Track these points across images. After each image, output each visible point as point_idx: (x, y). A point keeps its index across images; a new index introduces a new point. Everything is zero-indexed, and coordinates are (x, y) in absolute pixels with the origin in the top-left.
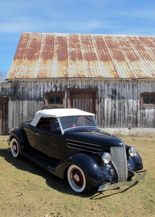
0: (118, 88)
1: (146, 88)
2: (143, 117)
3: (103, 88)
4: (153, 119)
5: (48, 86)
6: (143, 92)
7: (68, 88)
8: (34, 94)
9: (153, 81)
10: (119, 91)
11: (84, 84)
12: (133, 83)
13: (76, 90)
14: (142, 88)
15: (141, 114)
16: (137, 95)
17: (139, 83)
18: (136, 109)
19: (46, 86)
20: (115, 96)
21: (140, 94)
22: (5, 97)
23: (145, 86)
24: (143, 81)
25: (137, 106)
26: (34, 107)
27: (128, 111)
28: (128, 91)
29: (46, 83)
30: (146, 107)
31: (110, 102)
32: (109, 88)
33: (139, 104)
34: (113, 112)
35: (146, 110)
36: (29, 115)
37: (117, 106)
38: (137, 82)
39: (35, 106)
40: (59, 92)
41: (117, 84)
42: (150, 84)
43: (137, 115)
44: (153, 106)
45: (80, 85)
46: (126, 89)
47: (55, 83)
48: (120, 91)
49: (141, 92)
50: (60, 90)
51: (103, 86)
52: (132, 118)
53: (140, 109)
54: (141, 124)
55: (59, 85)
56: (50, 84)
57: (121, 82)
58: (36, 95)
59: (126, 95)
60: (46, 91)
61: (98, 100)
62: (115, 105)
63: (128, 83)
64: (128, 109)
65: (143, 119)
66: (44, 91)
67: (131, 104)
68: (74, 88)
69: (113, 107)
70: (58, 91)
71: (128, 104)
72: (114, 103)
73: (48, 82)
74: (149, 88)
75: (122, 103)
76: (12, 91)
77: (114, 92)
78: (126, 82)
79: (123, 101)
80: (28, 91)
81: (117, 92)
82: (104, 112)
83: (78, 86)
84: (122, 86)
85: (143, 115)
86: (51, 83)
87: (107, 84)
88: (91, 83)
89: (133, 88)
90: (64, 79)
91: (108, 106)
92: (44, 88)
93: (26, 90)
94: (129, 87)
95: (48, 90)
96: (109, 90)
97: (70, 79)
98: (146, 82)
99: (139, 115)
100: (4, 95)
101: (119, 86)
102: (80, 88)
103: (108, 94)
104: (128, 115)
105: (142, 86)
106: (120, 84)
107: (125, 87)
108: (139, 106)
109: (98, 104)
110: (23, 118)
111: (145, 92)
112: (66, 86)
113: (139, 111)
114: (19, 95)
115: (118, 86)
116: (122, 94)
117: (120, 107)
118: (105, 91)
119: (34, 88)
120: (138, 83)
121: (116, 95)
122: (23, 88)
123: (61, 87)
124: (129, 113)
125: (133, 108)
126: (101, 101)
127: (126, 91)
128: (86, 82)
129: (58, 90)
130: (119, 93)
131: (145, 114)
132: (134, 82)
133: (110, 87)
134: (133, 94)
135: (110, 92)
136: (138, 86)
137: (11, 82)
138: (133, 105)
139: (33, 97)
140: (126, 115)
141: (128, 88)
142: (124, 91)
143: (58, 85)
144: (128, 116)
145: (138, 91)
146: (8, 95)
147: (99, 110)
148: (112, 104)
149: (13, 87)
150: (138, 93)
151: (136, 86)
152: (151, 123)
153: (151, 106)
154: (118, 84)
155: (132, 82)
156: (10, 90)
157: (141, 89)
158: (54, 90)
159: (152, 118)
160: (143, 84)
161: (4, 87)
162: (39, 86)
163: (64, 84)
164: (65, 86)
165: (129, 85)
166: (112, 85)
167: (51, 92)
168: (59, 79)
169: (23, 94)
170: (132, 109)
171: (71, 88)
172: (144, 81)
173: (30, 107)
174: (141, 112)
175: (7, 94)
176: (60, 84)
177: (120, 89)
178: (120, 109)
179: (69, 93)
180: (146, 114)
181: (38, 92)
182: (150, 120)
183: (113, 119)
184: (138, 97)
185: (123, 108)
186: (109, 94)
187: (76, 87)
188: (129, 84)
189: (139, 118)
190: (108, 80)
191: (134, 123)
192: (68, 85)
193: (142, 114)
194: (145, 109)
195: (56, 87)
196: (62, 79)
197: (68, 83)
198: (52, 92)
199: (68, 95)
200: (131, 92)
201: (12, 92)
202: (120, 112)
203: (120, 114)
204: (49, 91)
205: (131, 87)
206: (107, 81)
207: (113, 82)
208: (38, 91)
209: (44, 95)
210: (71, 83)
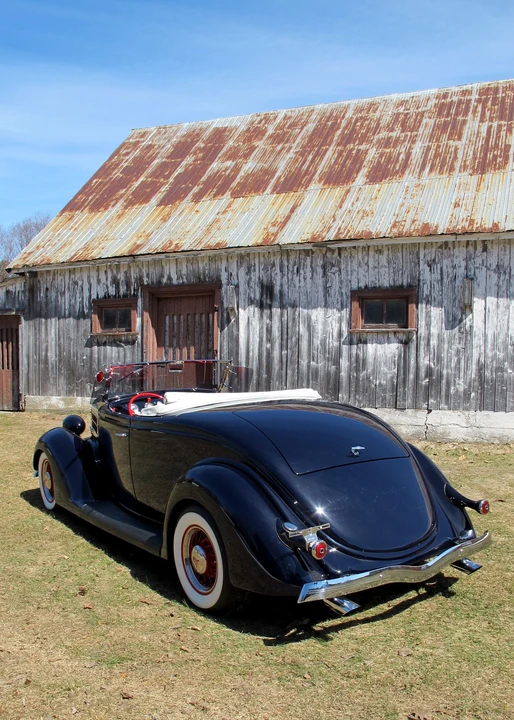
0: (278, 278)
1: (371, 272)
2: (357, 370)
3: (236, 278)
4: (392, 378)
5: (99, 281)
6: (362, 285)
7: (145, 283)
8: (70, 305)
9: (393, 246)
10: (281, 285)
11: (184, 272)
12: (325, 256)
13: (164, 290)
14: (355, 273)
15: (353, 359)
16: (338, 296)
17: (346, 257)
18: (336, 344)
19: (94, 281)
20: (268, 301)
21: (349, 293)
22: (14, 313)
23: (367, 264)
24: (360, 249)
25: (340, 334)
26: (69, 338)
27: (309, 350)
28: (309, 286)
29: (94, 274)
30: (369, 337)
31: (255, 323)
32: (251, 279)
33: (345, 328)
34: (265, 354)
35: (371, 348)
36: (60, 360)
37: (276, 333)
38: (340, 254)
39: (72, 337)
40: (125, 296)
41: (274, 265)
42: (383, 259)
43: (337, 363)
44: (395, 333)
45: (173, 274)
46: (302, 279)
47: (115, 272)
48: (285, 287)
49: (355, 287)
50: (127, 290)
51: (234, 273)
52: (321, 373)
53: (351, 343)
54: (352, 395)
55: (123, 278)
56: (103, 277)
57: (288, 255)
58: (74, 307)
59: (303, 298)
60: (94, 297)
61: (222, 315)
62: (269, 331)
63: (309, 259)
64: (310, 342)
65: (357, 378)
66: (90, 296)
67: (319, 327)
68: (159, 282)
69: (264, 339)
70: (121, 293)
71: (310, 328)
72: (267, 325)
73: (98, 270)
74: (383, 271)
75: (290, 324)
76: (27, 298)
77: (268, 289)
78: (302, 256)
79: (294, 319)
80: (57, 297)
81: (277, 289)
82: (237, 354)
83: (170, 278)
84: (291, 269)
85: (359, 363)
86: (106, 272)
87: (245, 265)
88: (202, 266)
89: (325, 274)
90: (128, 259)
91: (249, 334)
92: (90, 286)
93: (53, 294)
94: (312, 271)
95: (98, 291)
96: (252, 284)
97: (141, 258)
98: (371, 253)
99: (344, 363)
100: (10, 310)
101: (281, 271)
102: (175, 282)
103: (250, 298)
104: (309, 362)
105: (355, 267)
106: (286, 263)
107: (302, 272)
108: (345, 334)
109: (222, 329)
110: (47, 368)
111: (366, 287)
112: (140, 279)
113: (345, 348)
114: (38, 309)
115: (278, 271)
116: (291, 295)
117: (285, 337)
118: (241, 289)
119: (69, 288)
120: (343, 255)
121: (271, 299)
122: (47, 289)
123: (128, 284)
124: (311, 357)
125: (325, 340)
126: (229, 320)
127: (302, 284)
128: (189, 265)
129: (123, 290)
130: (281, 292)
131: (364, 360)
132: (329, 255)
133: (255, 276)
134: (325, 296)
135: (255, 291)
136: (343, 267)
137: (22, 274)
138: (325, 331)
139: (67, 312)
140: (304, 362)
141: (309, 275)
142: (298, 285)
143: (121, 277)
144: (309, 366)
145: (341, 282)
146: (17, 310)
147: (225, 347)
148: (261, 328)
149: (27, 287)
150: (343, 291)
151: (336, 269)
152: (384, 391)
153: (388, 332)
154: (277, 263)
155: (321, 255)
156: (21, 297)
157: (353, 277)
158: (112, 291)
159: (389, 376)
160: (360, 258)
161: (11, 288)
162: (80, 283)
163: (133, 275)
164: (136, 279)
165: (311, 266)
166: (262, 267)
167: (107, 296)
168: (117, 259)
169: (47, 305)
170: (323, 343)
171: (152, 283)
172: (364, 248)
173: (62, 340)
174: (354, 352)
175: (17, 306)
176: (126, 273)
177: (285, 278)
178: (285, 342)
179: (147, 300)
180: (370, 360)
181: (79, 300)
182: (383, 382)
183: (265, 376)
184: (342, 305)
185: (294, 339)
186: (252, 295)
187: (165, 280)
188: (312, 262)
189: (343, 374)
190: (248, 255)
191: (328, 389)
192: (145, 275)
193: (357, 361)
194: (365, 342)
195: (116, 282)
196: (123, 259)
197: (144, 271)
198: (109, 297)
199: (144, 303)
200: (321, 289)
201: (26, 302)
202: (284, 352)
203: (284, 360)
204: (101, 295)
205: (320, 270)
206: (244, 256)
207: (262, 259)
208: (78, 296)
209: (90, 308)
210: (151, 270)
